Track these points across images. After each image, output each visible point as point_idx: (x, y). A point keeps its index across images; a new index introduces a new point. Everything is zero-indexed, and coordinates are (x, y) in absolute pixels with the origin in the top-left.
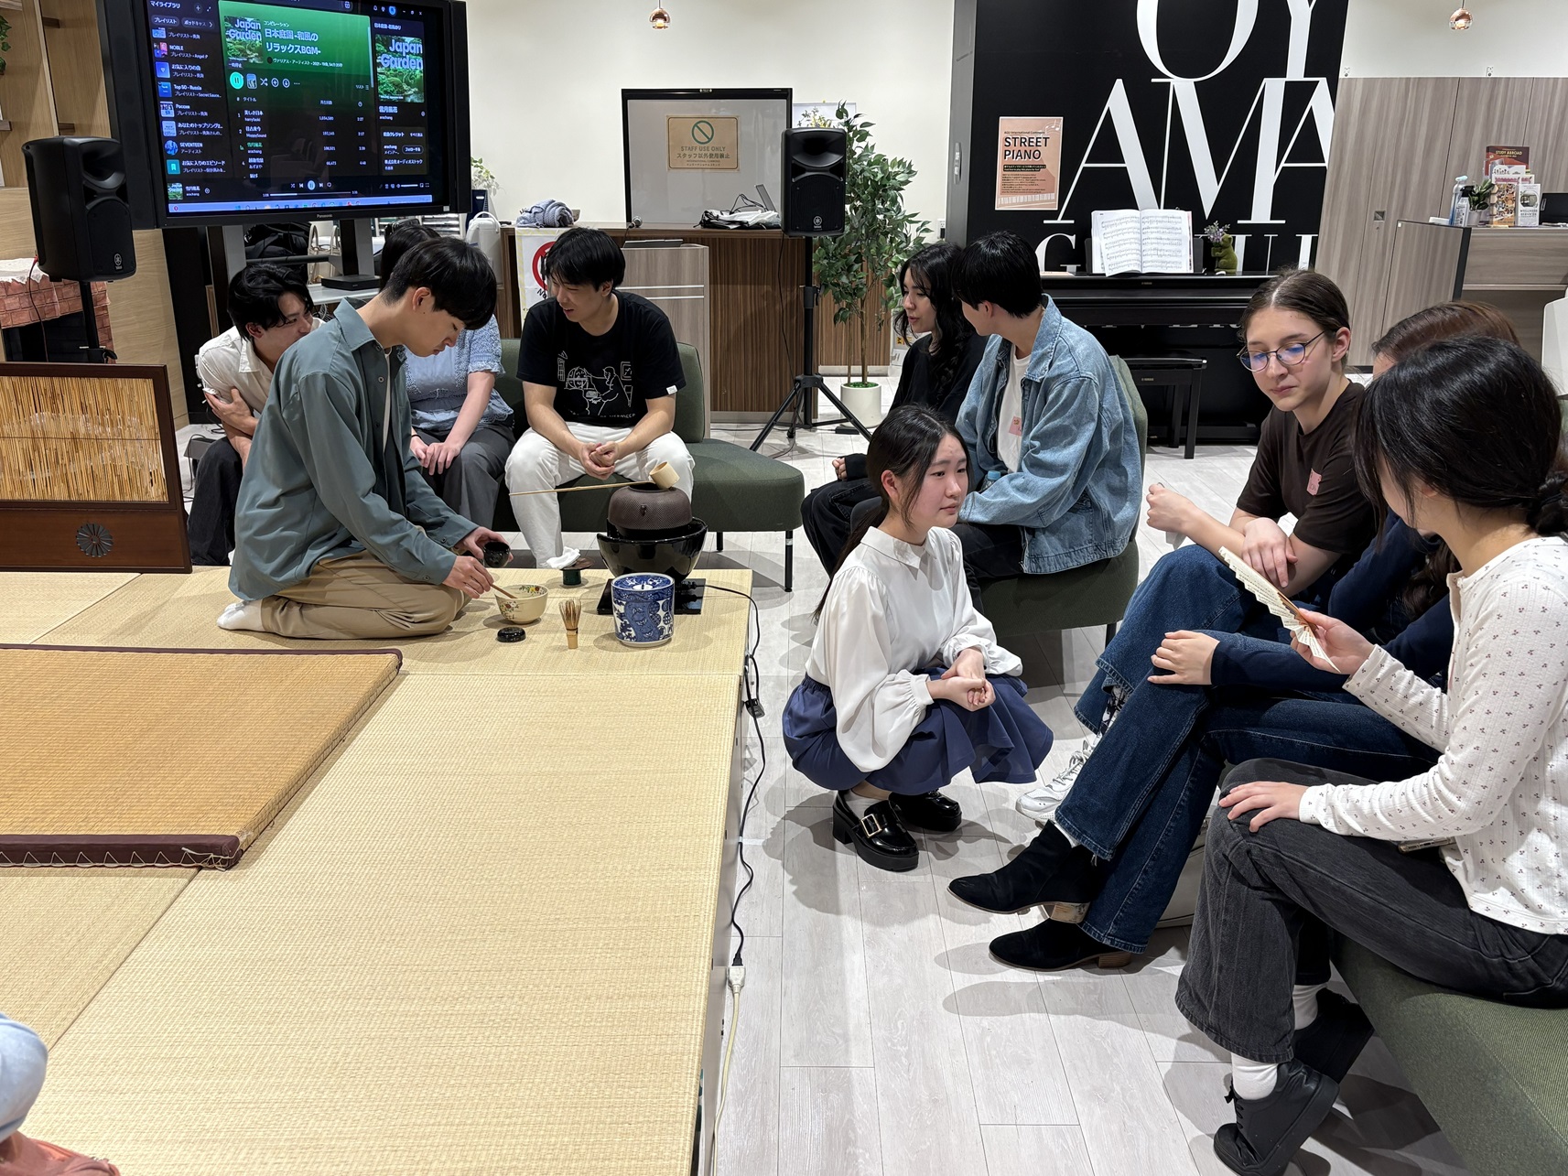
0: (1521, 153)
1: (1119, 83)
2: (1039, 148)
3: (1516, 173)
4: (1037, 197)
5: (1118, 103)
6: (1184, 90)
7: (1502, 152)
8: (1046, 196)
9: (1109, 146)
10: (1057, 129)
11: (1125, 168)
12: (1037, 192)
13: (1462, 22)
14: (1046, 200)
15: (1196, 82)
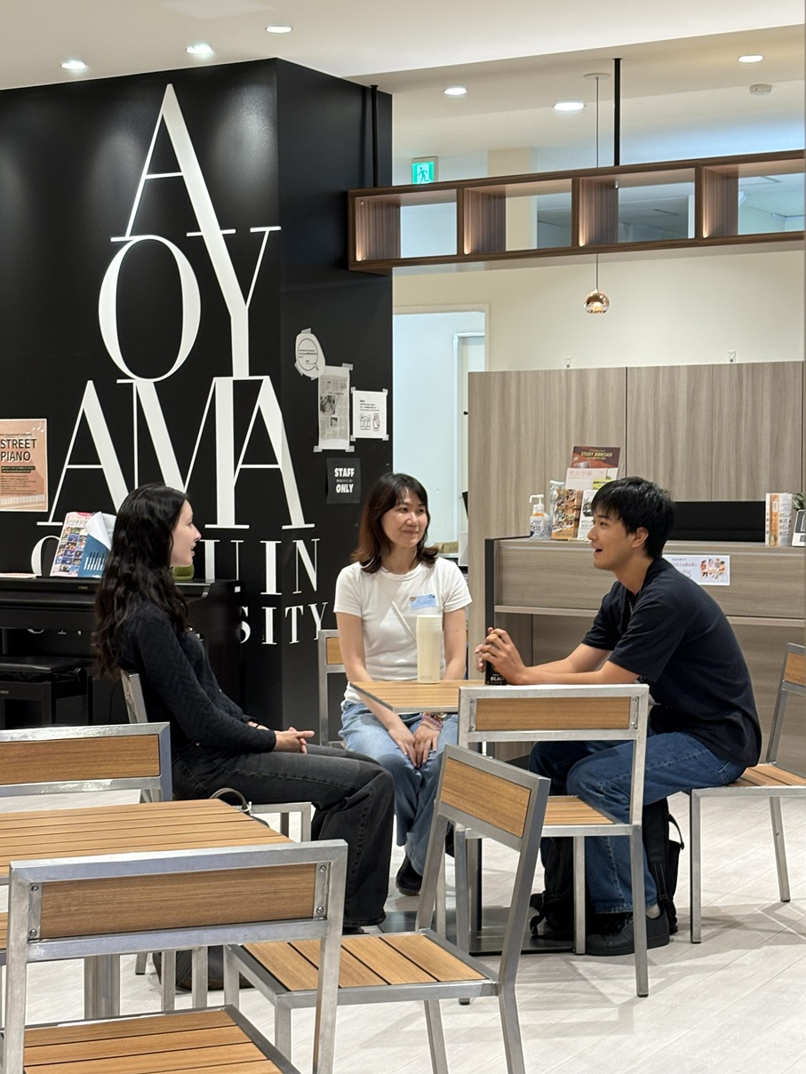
0: (610, 455)
1: (90, 384)
2: (28, 450)
4: (30, 499)
5: (90, 404)
6: (145, 390)
7: (589, 454)
8: (37, 498)
9: (87, 450)
10: (42, 431)
11: (101, 470)
12: (30, 493)
13: (597, 305)
14: (35, 503)
15: (156, 383)
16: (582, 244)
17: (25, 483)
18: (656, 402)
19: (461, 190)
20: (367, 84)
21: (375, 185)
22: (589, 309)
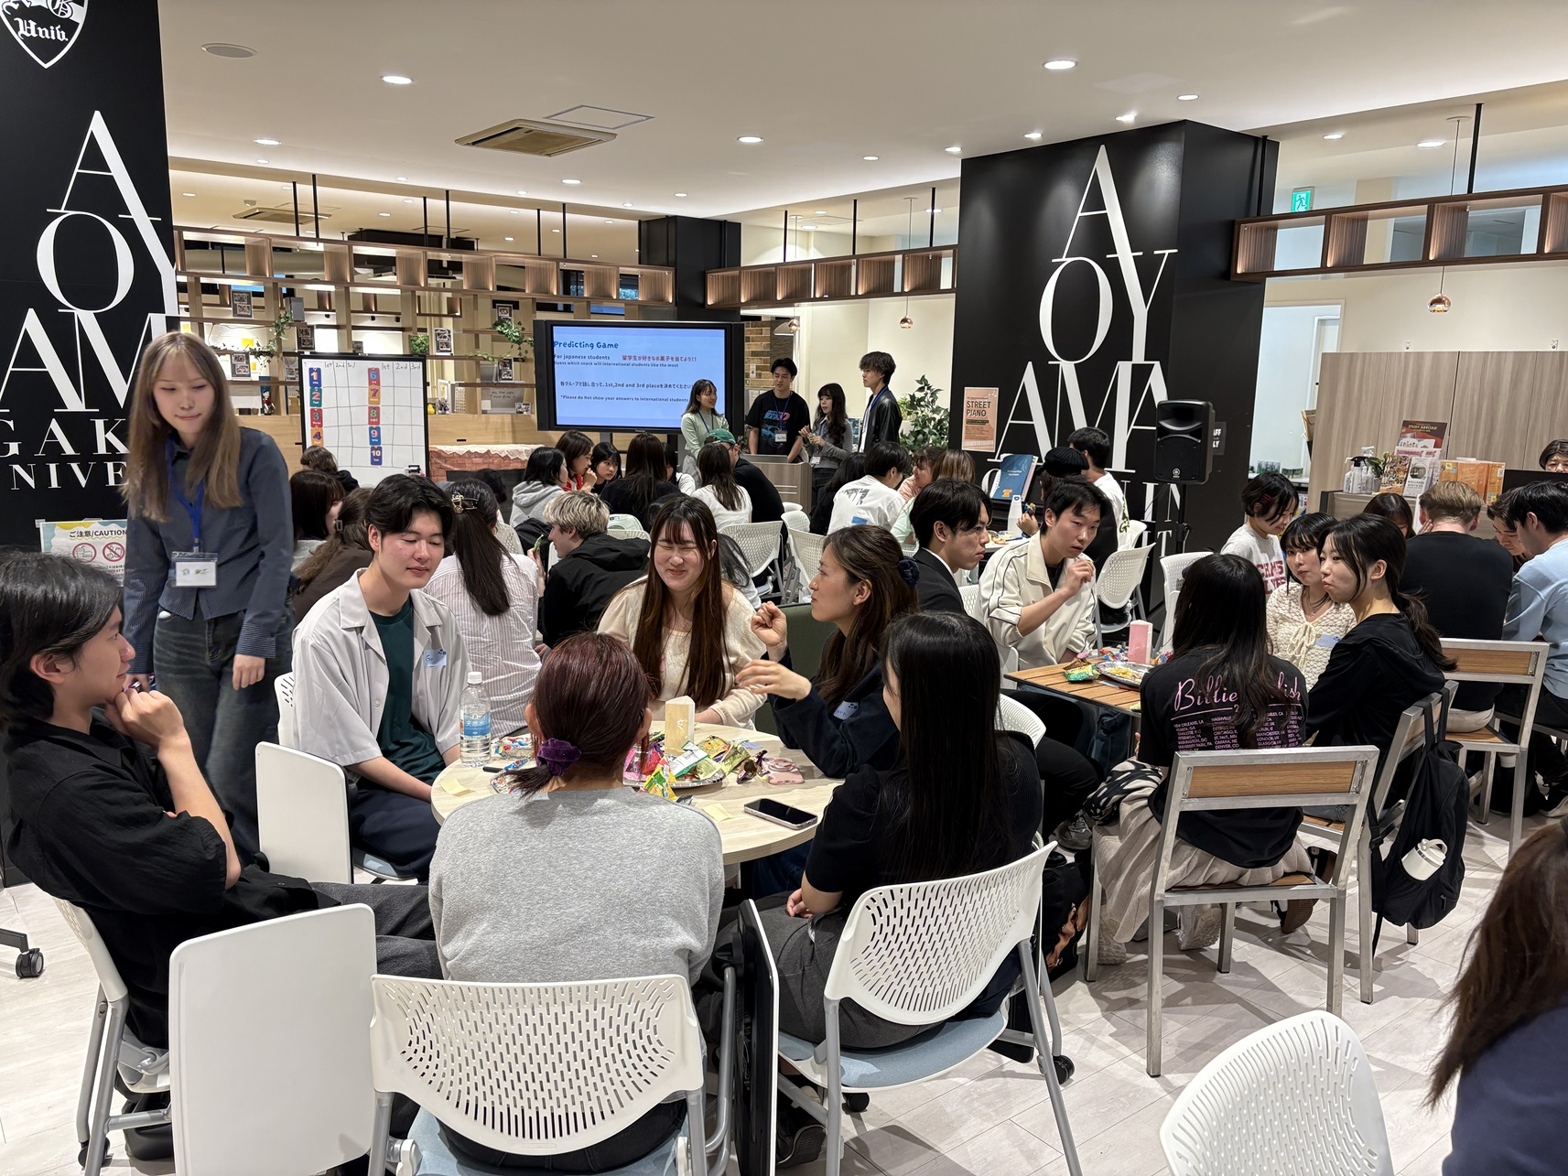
0: (1436, 428)
1: (1030, 364)
2: (985, 409)
3: (1425, 447)
4: (984, 443)
5: (1029, 379)
6: (1068, 369)
7: (1416, 427)
8: (988, 442)
9: (1024, 411)
10: (995, 396)
11: (1034, 424)
12: (984, 439)
13: (1439, 306)
14: (987, 445)
15: (1075, 365)
16: (1431, 258)
17: (981, 431)
18: (1482, 380)
19: (1328, 216)
20: (1259, 135)
21: (1258, 214)
22: (1433, 309)
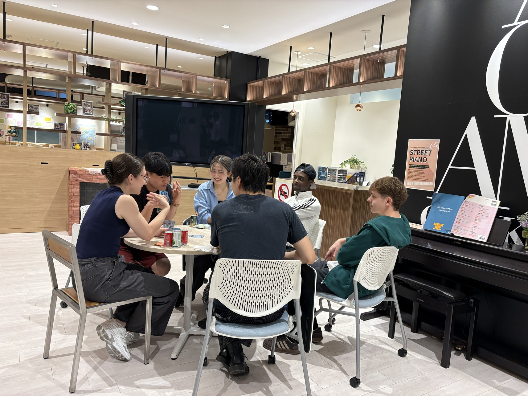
2: (426, 156)
4: (424, 183)
5: (472, 130)
8: (428, 183)
10: (436, 146)
11: (474, 170)
12: (425, 180)
14: (428, 186)
15: (524, 117)
17: (422, 174)
